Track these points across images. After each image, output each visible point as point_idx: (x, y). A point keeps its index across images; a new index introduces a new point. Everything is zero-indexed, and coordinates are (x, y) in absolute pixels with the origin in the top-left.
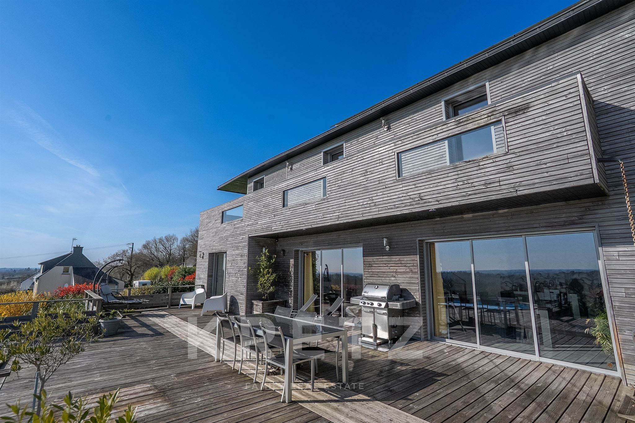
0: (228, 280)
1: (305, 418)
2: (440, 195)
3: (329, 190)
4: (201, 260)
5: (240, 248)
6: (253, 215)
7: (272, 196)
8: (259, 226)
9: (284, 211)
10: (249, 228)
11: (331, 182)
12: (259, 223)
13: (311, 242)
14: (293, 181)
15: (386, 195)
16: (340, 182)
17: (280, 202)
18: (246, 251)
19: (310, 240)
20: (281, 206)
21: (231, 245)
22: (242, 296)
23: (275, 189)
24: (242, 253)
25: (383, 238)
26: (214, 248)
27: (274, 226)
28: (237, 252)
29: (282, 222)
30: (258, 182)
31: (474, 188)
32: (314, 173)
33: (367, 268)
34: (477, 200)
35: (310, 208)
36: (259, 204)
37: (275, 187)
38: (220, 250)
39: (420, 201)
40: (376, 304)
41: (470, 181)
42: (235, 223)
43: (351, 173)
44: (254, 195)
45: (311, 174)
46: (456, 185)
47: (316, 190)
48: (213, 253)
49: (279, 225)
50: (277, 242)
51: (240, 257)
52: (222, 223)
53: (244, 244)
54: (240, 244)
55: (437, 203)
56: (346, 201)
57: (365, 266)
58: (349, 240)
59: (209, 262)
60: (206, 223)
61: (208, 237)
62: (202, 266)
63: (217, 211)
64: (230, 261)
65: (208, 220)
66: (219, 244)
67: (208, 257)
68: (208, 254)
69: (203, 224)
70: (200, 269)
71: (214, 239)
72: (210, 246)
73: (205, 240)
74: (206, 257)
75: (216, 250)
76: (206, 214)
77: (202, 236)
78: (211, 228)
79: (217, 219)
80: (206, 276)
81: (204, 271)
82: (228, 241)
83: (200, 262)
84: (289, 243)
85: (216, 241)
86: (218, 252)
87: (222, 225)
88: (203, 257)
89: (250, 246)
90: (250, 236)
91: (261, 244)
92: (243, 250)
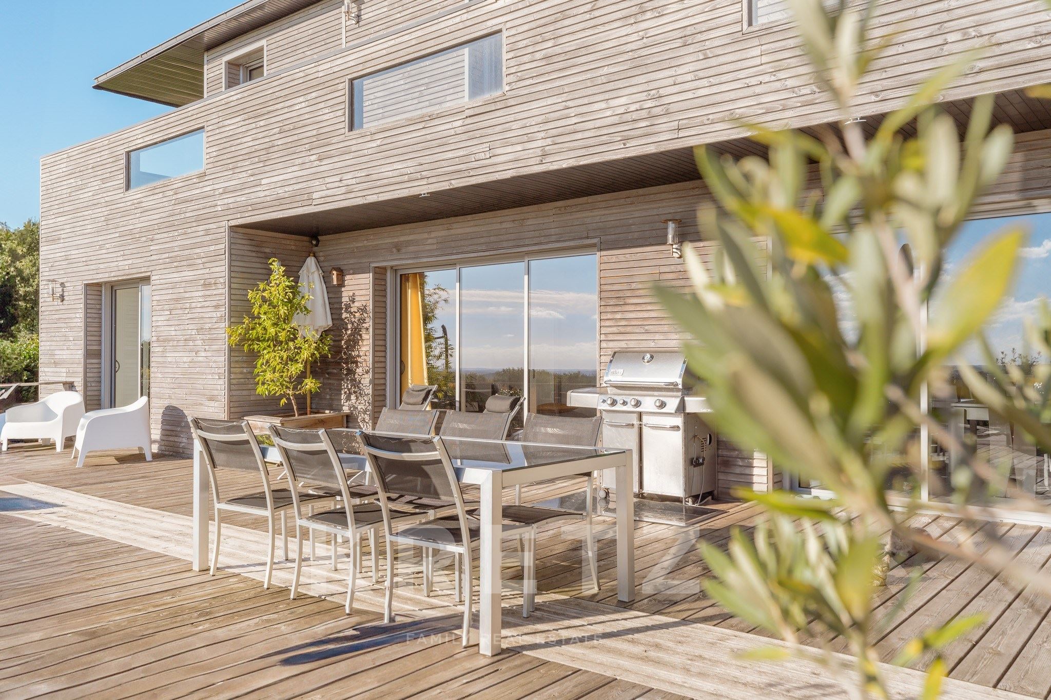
0: (160, 360)
1: (569, 686)
2: (884, 76)
3: (513, 70)
4: (58, 308)
5: (199, 261)
6: (241, 158)
7: (309, 97)
8: (267, 193)
9: (354, 142)
10: (230, 200)
11: (521, 44)
12: (264, 182)
13: (429, 241)
14: (385, 45)
15: (705, 82)
16: (550, 44)
17: (340, 113)
18: (221, 270)
19: (426, 236)
20: (342, 125)
21: (167, 255)
22: (212, 404)
23: (321, 74)
24: (207, 276)
25: (666, 221)
26: (102, 266)
27: (318, 188)
28: (188, 274)
29: (349, 176)
30: (239, 65)
31: (997, 50)
32: (458, 20)
33: (609, 309)
34: (1002, 86)
35: (442, 128)
36: (262, 123)
37: (320, 68)
38: (127, 272)
39: (817, 95)
40: (649, 403)
41: (985, 30)
42: (175, 186)
43: (588, 16)
44: (245, 94)
45: (450, 22)
46: (941, 42)
47: (446, 87)
48: (99, 285)
49: (337, 184)
50: (317, 245)
51: (200, 288)
52: (128, 187)
53: (212, 248)
54: (198, 251)
55: (873, 98)
56: (570, 104)
57: (603, 303)
58: (553, 231)
59: (86, 313)
60: (69, 190)
61: (78, 233)
62: (63, 325)
63: (107, 152)
64: (167, 303)
65: (72, 181)
66: (122, 253)
67: (82, 296)
68: (80, 288)
69: (54, 194)
70: (53, 334)
71: (100, 238)
72: (85, 263)
73: (66, 245)
74: (74, 297)
75: (113, 274)
76: (65, 160)
77: (54, 234)
78: (85, 204)
79: (108, 175)
80: (79, 354)
81: (71, 339)
82: (155, 242)
83: (54, 313)
84: (357, 247)
85: (107, 246)
86: (120, 278)
87: (127, 194)
88: (62, 298)
89: (232, 255)
90: (232, 224)
91: (268, 250)
92: (209, 269)
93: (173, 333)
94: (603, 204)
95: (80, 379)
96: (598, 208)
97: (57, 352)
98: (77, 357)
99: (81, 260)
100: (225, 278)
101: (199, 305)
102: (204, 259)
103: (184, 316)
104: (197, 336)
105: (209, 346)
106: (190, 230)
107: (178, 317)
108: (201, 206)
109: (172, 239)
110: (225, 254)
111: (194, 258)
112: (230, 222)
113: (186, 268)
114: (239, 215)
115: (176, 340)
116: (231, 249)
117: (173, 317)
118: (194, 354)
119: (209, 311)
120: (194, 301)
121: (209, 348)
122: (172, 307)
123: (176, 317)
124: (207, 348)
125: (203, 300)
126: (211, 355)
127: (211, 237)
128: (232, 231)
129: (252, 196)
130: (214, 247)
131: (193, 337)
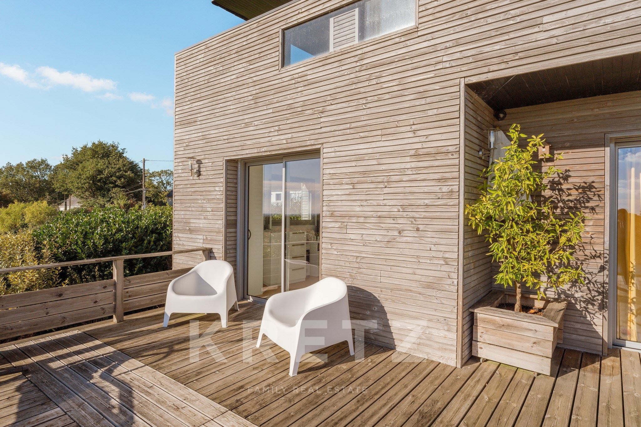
8: (556, 32)
12: (546, 19)
21: (346, 126)
48: (235, 161)
59: (227, 186)
60: (207, 77)
61: (217, 115)
62: (199, 197)
63: (255, 35)
64: (347, 177)
65: (212, 68)
66: (277, 128)
67: (224, 171)
68: (221, 164)
69: (190, 83)
70: (189, 205)
71: (245, 117)
72: (227, 141)
73: (203, 126)
74: (212, 173)
75: (263, 149)
76: (203, 51)
77: (189, 117)
78: (226, 87)
79: (257, 56)
80: (220, 224)
81: (209, 209)
82: (326, 114)
83: (189, 186)
85: (256, 123)
86: (274, 153)
87: (284, 70)
88: (199, 173)
89: (466, 118)
90: (472, 81)
91: (479, 119)
92: (425, 137)
93: (358, 209)
95: (220, 247)
97: (192, 221)
98: (217, 226)
99: (222, 138)
100: (458, 146)
101: (405, 178)
102: (416, 126)
103: (377, 191)
104: (402, 213)
105: (425, 225)
106: (387, 96)
107: (366, 192)
108: (409, 67)
109: (356, 108)
110: (459, 118)
111: (395, 126)
112: (467, 79)
113: (379, 138)
114: (485, 69)
115: (363, 216)
116: (465, 112)
117: (357, 192)
118: (396, 233)
119: (427, 185)
120: (396, 174)
121: (425, 228)
122: (355, 180)
123: (363, 192)
124: (421, 227)
125: (414, 173)
126: (429, 236)
127: (429, 100)
128: (466, 91)
129: (519, 41)
130: (435, 111)
131: (394, 215)
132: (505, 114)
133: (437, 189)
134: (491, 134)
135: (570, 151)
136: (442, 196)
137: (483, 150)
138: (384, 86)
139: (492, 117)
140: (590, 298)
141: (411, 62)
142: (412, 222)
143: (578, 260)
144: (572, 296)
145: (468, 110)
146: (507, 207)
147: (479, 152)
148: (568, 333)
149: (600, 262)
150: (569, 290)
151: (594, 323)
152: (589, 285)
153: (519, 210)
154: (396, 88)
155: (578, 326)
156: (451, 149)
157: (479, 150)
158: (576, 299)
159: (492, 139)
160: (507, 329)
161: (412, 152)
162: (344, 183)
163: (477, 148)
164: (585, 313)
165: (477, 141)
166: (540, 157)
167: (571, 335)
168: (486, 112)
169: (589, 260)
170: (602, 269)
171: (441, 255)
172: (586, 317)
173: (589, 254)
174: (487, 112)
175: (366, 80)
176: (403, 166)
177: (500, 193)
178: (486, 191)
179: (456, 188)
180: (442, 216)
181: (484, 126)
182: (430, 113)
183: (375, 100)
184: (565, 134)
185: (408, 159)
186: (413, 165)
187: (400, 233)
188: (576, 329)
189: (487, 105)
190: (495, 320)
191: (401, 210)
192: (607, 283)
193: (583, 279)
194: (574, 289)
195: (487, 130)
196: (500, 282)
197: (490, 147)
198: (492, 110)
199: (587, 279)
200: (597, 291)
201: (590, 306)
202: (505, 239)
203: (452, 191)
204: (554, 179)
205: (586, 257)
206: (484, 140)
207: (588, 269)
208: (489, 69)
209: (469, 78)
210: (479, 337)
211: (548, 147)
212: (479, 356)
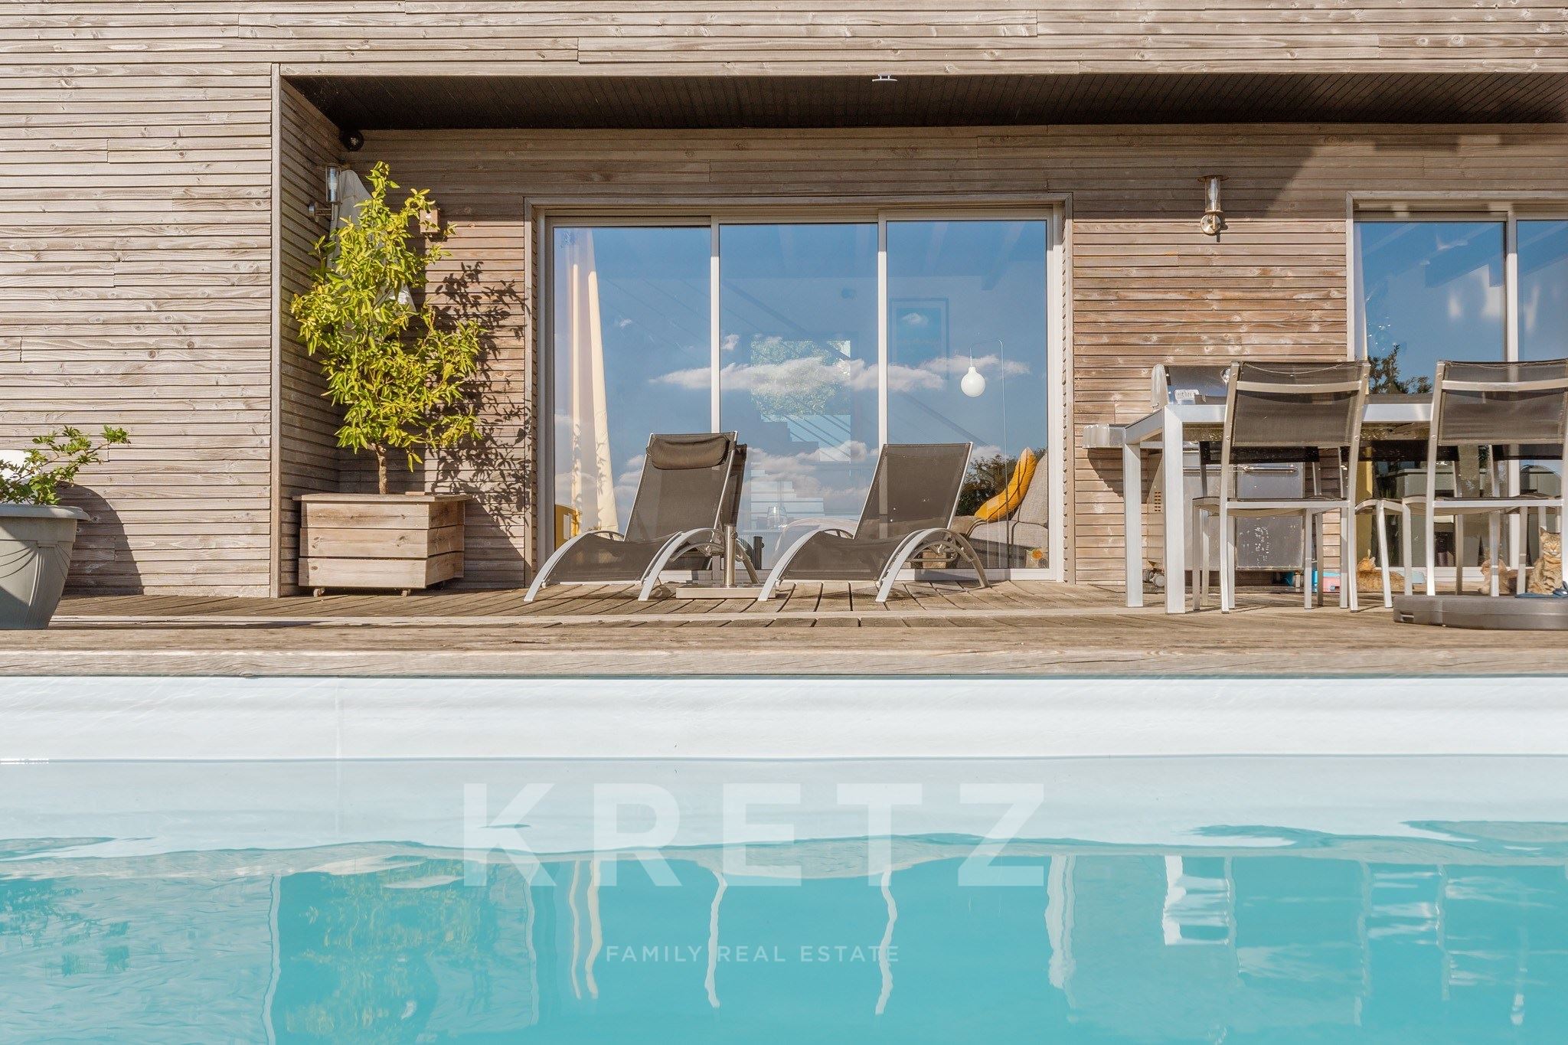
8: (423, 20)
18: (264, 170)
25: (1207, 178)
33: (1092, 306)
58: (978, 174)
84: (484, 161)
89: (282, 139)
90: (293, 72)
91: (308, 142)
92: (205, 165)
94: (1077, 141)
96: (1066, 146)
100: (269, 188)
101: (163, 243)
102: (185, 140)
103: (99, 268)
104: (156, 313)
105: (205, 338)
106: (120, 70)
107: (70, 270)
108: (171, 20)
109: (43, 82)
110: (271, 136)
111: (140, 136)
112: (284, 67)
113: (103, 156)
114: (316, 57)
115: (64, 322)
116: (282, 126)
117: (47, 269)
118: (144, 356)
119: (209, 258)
120: (141, 234)
121: (206, 341)
122: (43, 244)
123: (62, 269)
124: (198, 342)
125: (182, 233)
126: (214, 357)
127: (211, 93)
128: (282, 89)
129: (370, 20)
130: (224, 118)
131: (137, 318)
132: (361, 140)
133: (228, 267)
134: (332, 175)
135: (473, 224)
136: (240, 280)
137: (316, 204)
138: (113, 48)
139: (337, 141)
140: (504, 490)
141: (173, 11)
142: (178, 331)
143: (486, 423)
144: (477, 491)
145: (287, 123)
146: (360, 309)
147: (308, 206)
148: (473, 560)
149: (518, 422)
150: (472, 481)
151: (511, 534)
152: (502, 468)
153: (380, 314)
154: (139, 57)
155: (488, 544)
156: (256, 192)
157: (308, 203)
158: (482, 494)
159: (333, 185)
160: (358, 522)
161: (179, 192)
162: (11, 247)
163: (306, 199)
164: (497, 519)
165: (304, 185)
166: (423, 230)
167: (475, 562)
168: (323, 131)
169: (501, 421)
170: (521, 435)
171: (238, 392)
172: (498, 526)
173: (502, 412)
174: (326, 134)
175: (67, 25)
176: (158, 218)
177: (349, 283)
178: (324, 276)
179: (265, 266)
180: (239, 318)
181: (317, 157)
182: (214, 118)
183: (91, 74)
184: (463, 192)
185: (169, 205)
186: (180, 218)
187: (151, 354)
188: (484, 551)
189: (324, 117)
190: (337, 511)
191: (154, 308)
192: (528, 461)
193: (493, 457)
194: (480, 477)
195: (324, 166)
196: (347, 442)
197: (330, 199)
198: (335, 128)
199: (499, 457)
200: (513, 476)
201: (505, 506)
202: (355, 367)
203: (258, 272)
204: (452, 275)
205: (499, 417)
206: (319, 186)
207: (502, 439)
208: (322, 56)
209: (288, 66)
210: (310, 547)
211: (436, 211)
212: (311, 584)
